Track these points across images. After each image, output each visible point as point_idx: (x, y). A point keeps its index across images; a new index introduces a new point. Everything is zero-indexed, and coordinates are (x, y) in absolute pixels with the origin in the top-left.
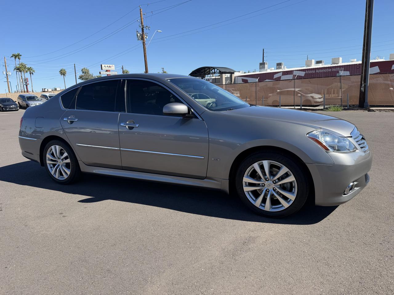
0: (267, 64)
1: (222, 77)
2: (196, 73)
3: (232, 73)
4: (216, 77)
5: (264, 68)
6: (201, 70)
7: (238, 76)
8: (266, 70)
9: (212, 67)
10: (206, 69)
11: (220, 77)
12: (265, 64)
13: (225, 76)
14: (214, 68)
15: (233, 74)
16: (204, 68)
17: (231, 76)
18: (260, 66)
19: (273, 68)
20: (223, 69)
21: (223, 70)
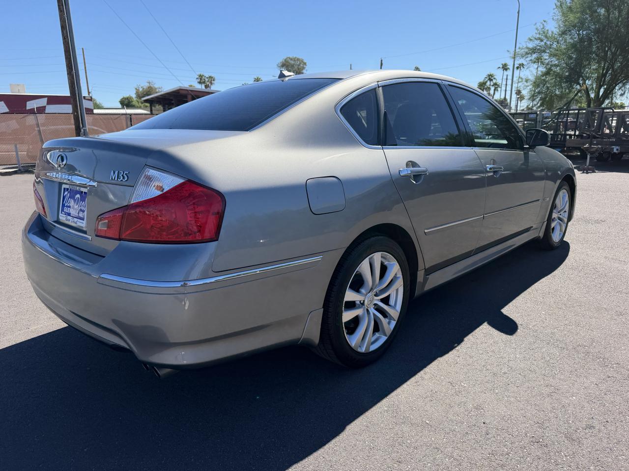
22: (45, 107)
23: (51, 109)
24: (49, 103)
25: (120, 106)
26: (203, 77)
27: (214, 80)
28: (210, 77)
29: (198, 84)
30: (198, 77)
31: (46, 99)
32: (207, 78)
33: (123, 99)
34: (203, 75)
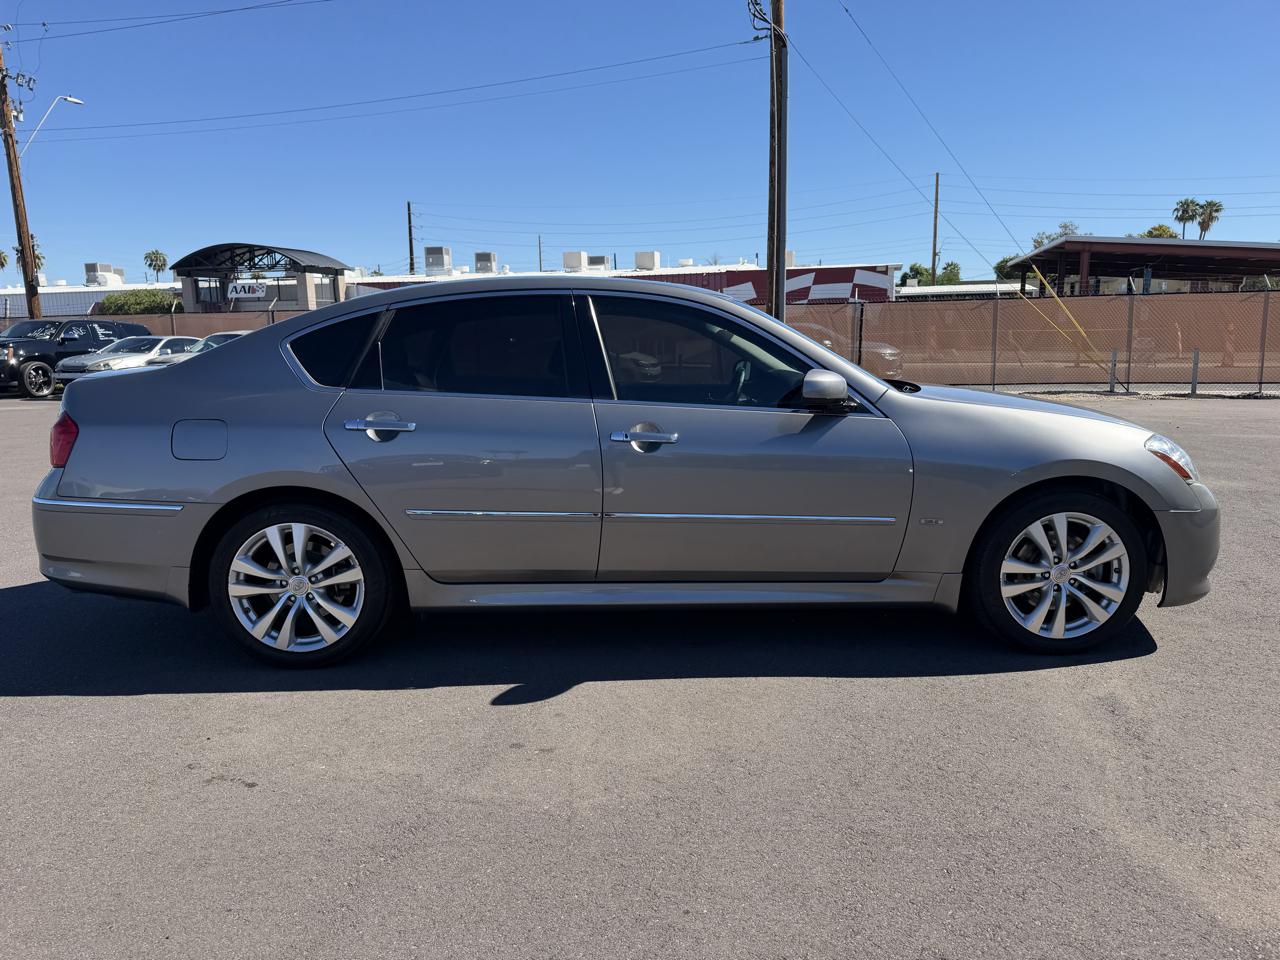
0: (448, 254)
1: (303, 283)
2: (199, 264)
3: (335, 272)
4: (281, 283)
5: (442, 264)
6: (222, 252)
7: (358, 284)
8: (449, 272)
9: (262, 248)
10: (238, 252)
11: (294, 282)
12: (441, 253)
13: (313, 279)
14: (270, 251)
15: (339, 277)
16: (231, 248)
17: (335, 284)
18: (427, 259)
19: (467, 269)
20: (305, 256)
21: (304, 261)
22: (809, 288)
23: (819, 292)
24: (816, 282)
25: (994, 277)
26: (1192, 207)
27: (1217, 211)
28: (1210, 204)
29: (1177, 222)
30: (1176, 207)
31: (813, 275)
32: (1202, 207)
33: (1002, 262)
34: (1192, 202)
